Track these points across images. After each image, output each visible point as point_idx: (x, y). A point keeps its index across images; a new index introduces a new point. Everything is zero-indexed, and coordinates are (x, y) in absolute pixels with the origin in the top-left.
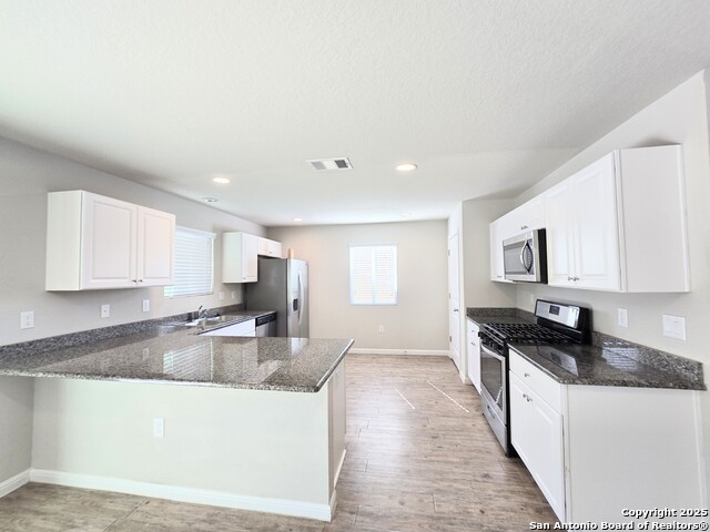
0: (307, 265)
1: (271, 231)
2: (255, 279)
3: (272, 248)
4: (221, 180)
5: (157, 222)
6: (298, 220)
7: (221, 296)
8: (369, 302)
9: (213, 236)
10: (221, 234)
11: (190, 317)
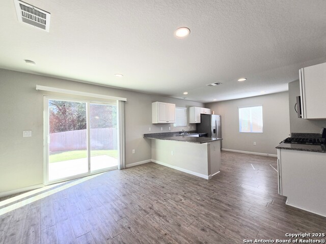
0: (220, 117)
1: (206, 105)
2: (200, 122)
3: (207, 111)
4: (186, 93)
5: (171, 106)
6: (215, 100)
7: (189, 127)
8: (250, 132)
9: (186, 108)
10: (188, 108)
11: (180, 133)
